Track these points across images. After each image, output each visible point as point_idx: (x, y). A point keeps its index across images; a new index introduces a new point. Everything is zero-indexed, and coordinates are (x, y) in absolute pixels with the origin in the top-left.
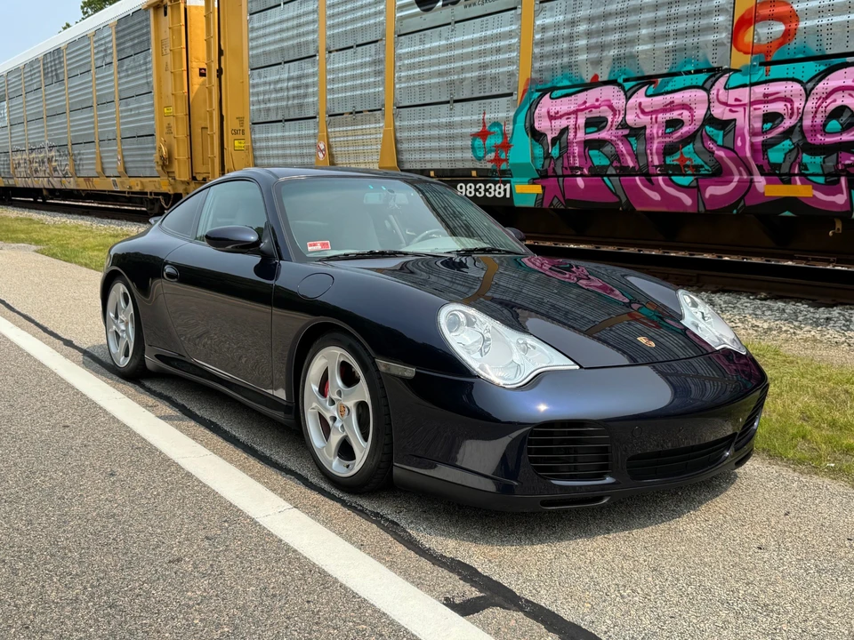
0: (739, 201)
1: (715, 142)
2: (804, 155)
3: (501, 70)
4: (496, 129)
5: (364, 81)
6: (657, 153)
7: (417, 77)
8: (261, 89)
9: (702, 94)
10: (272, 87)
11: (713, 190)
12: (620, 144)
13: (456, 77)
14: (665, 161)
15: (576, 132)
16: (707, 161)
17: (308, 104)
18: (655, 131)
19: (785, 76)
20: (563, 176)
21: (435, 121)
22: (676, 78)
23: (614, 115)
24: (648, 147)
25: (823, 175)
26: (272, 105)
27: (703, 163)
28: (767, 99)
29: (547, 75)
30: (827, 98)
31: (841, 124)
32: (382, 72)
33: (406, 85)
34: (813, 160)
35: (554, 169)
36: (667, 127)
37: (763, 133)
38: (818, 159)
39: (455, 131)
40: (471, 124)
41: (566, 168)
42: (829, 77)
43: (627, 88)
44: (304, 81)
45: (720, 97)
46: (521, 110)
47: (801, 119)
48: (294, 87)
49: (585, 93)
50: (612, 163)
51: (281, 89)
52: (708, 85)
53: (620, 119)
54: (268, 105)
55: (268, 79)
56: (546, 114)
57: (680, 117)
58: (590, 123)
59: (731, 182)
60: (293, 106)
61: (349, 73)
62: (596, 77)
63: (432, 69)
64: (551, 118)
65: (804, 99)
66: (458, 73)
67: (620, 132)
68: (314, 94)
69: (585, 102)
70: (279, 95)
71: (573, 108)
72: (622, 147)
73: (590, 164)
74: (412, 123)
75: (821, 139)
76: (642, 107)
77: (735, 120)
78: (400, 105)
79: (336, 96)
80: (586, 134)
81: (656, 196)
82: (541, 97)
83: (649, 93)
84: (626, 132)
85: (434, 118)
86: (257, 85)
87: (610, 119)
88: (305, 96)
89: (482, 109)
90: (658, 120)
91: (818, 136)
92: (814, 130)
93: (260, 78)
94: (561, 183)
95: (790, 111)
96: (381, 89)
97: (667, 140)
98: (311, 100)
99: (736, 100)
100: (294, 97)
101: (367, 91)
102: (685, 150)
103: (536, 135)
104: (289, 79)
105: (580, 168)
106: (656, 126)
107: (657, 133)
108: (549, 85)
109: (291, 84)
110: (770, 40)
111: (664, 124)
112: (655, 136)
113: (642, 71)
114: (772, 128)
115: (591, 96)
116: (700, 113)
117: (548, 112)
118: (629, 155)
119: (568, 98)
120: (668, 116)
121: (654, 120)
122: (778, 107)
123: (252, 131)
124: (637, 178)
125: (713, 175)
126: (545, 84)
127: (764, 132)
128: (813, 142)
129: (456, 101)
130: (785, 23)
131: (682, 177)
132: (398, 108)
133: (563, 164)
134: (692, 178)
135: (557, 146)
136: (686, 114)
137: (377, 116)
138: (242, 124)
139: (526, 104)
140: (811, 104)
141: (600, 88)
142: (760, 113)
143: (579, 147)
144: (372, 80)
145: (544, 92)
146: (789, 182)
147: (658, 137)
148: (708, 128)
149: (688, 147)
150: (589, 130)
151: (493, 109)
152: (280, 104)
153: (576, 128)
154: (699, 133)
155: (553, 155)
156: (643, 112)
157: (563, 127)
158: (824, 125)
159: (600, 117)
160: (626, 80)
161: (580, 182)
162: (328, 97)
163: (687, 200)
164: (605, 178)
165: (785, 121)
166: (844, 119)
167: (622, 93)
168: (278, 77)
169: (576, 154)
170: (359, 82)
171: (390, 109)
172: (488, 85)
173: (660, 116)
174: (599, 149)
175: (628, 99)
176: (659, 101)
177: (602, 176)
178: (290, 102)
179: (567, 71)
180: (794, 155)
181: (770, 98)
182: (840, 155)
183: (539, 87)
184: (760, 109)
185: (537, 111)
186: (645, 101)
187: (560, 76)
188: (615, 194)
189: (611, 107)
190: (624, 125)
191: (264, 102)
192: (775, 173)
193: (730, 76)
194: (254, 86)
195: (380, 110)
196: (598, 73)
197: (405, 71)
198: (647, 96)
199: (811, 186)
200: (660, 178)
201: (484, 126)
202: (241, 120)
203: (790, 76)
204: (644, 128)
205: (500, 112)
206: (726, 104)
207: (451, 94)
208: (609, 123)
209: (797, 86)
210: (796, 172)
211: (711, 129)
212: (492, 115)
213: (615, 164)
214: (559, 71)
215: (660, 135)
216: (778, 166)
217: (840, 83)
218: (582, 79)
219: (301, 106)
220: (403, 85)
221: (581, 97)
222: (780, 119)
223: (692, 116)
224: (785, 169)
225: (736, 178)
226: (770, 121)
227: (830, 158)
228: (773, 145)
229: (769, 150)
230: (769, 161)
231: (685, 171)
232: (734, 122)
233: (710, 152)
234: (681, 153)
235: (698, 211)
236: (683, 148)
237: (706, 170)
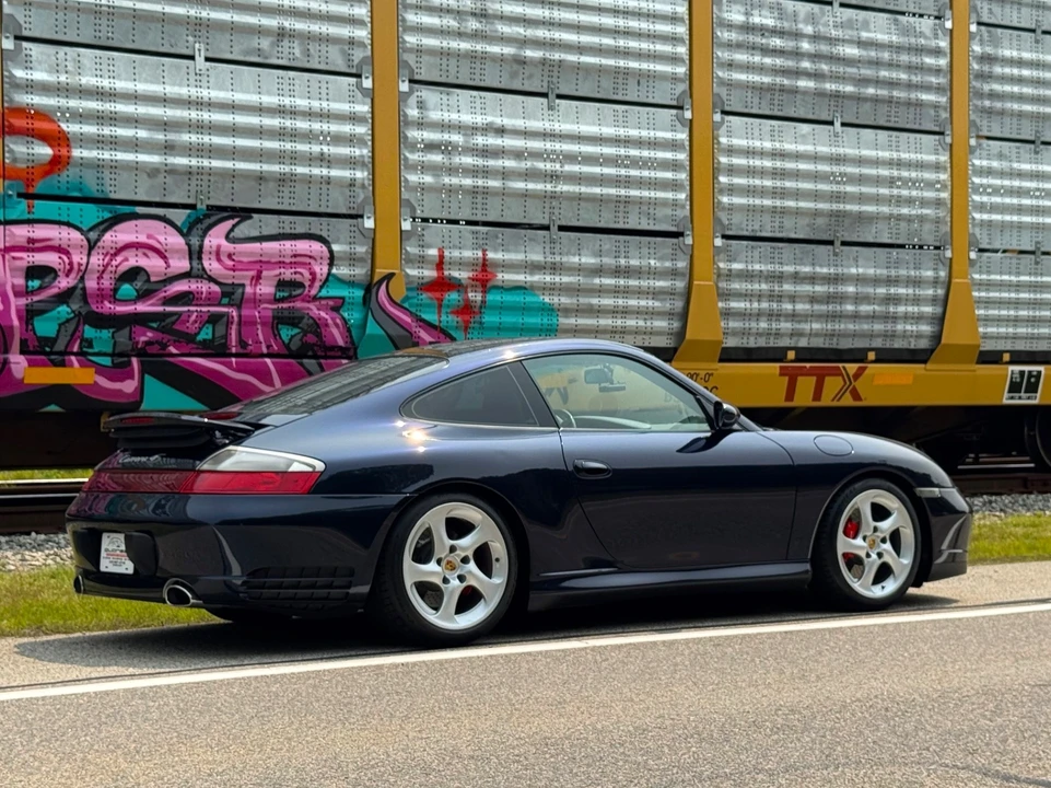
2: (87, 327)
19: (57, 218)
25: (112, 355)
28: (32, 245)
30: (116, 254)
31: (137, 290)
34: (98, 334)
38: (106, 334)
42: (116, 228)
47: (82, 278)
65: (86, 252)
75: (108, 307)
91: (106, 303)
92: (101, 295)
95: (68, 267)
110: (30, 164)
114: (41, 288)
122: (50, 259)
127: (28, 293)
128: (100, 310)
130: (51, 146)
140: (96, 260)
142: (24, 264)
146: (63, 364)
158: (115, 290)
165: (59, 279)
166: (139, 284)
180: (71, 327)
181: (37, 245)
182: (133, 329)
184: (21, 259)
192: (40, 350)
199: (94, 370)
203: (64, 219)
209: (76, 235)
210: (75, 349)
216: (51, 341)
217: (131, 238)
222: (53, 275)
224: (60, 346)
226: (38, 278)
227: (121, 332)
228: (42, 312)
229: (36, 319)
230: (35, 333)
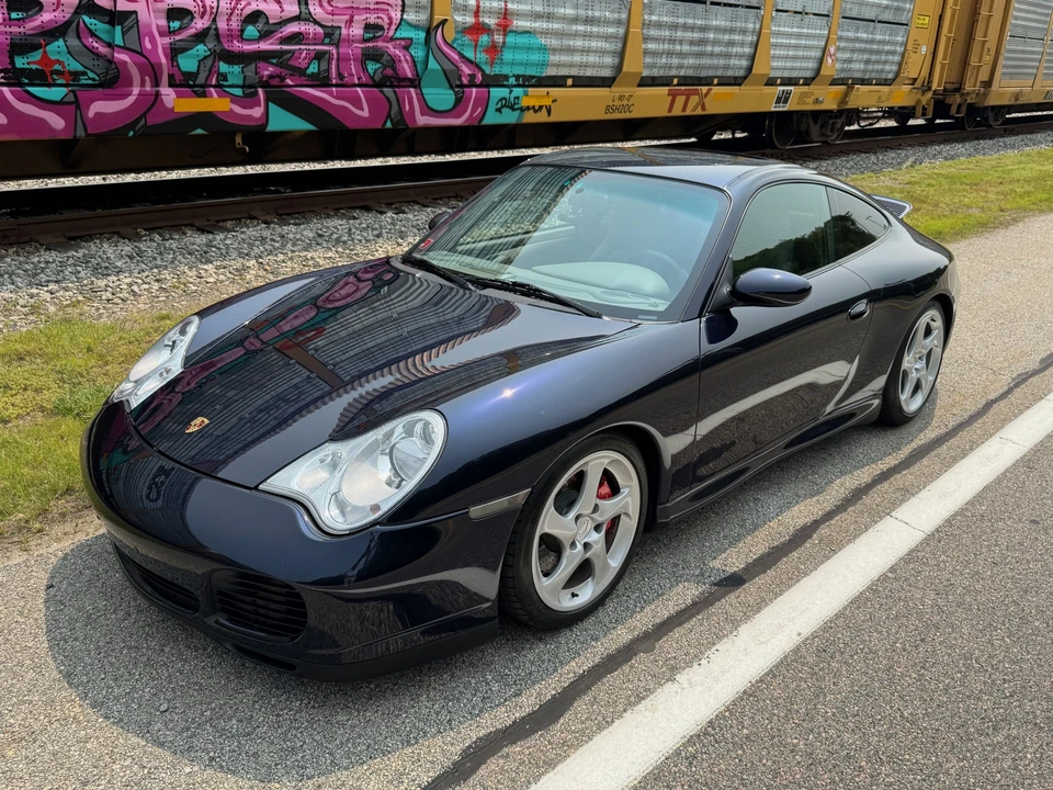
0: (139, 119)
2: (221, 63)
14: (12, 63)
16: (90, 65)
25: (242, 87)
27: (81, 68)
31: (259, 31)
34: (231, 70)
36: (10, 10)
37: (170, 33)
38: (237, 69)
47: (214, 20)
59: (130, 95)
75: (237, 46)
77: (136, 12)
91: (235, 42)
92: (231, 35)
95: (202, 10)
97: (15, 29)
102: (51, 48)
114: (181, 29)
122: (186, 2)
125: (101, 85)
128: (231, 48)
131: (46, 89)
134: (64, 90)
142: (165, 6)
146: (204, 95)
148: (86, 18)
149: (56, 43)
154: (74, 24)
158: (242, 31)
163: (57, 122)
165: (195, 20)
166: (260, 26)
180: (209, 63)
182: (258, 65)
192: (186, 83)
199: (229, 99)
200: (6, 90)
210: (214, 82)
211: (93, 21)
216: (194, 76)
222: (190, 17)
224: (201, 80)
225: (136, 90)
226: (177, 20)
227: (248, 68)
228: (183, 50)
229: (179, 56)
230: (180, 69)
231: (54, 80)
232: (134, 16)
233: (93, 53)
234: (45, 52)
235: (75, 136)
236: (47, 45)
237: (90, 78)
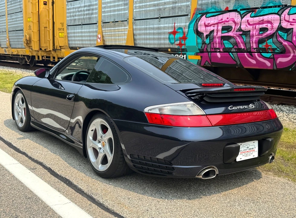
0: (293, 65)
1: (283, 38)
3: (183, 4)
4: (180, 31)
5: (119, 8)
6: (255, 43)
7: (144, 7)
8: (72, 10)
9: (277, 17)
10: (77, 10)
11: (280, 60)
12: (238, 38)
13: (162, 7)
14: (259, 46)
15: (217, 33)
16: (279, 46)
17: (93, 18)
18: (254, 33)
20: (211, 52)
21: (152, 26)
22: (265, 9)
23: (236, 25)
24: (251, 40)
26: (77, 18)
27: (277, 48)
29: (204, 7)
32: (127, 4)
33: (138, 10)
35: (206, 48)
36: (260, 31)
39: (161, 31)
40: (168, 28)
41: (212, 49)
43: (241, 14)
44: (92, 7)
45: (285, 18)
46: (192, 22)
48: (87, 10)
49: (222, 15)
50: (234, 46)
51: (81, 11)
52: (280, 13)
53: (238, 27)
54: (75, 18)
55: (75, 6)
56: (204, 24)
57: (266, 27)
58: (223, 29)
59: (290, 56)
60: (86, 18)
61: (112, 4)
62: (227, 8)
63: (151, 3)
64: (206, 26)
66: (163, 5)
67: (238, 33)
68: (96, 13)
69: (222, 19)
70: (80, 13)
71: (216, 22)
72: (239, 40)
73: (223, 47)
74: (141, 27)
76: (249, 22)
77: (293, 29)
78: (136, 19)
79: (106, 14)
80: (222, 33)
81: (254, 62)
82: (201, 16)
83: (252, 16)
84: (241, 33)
85: (151, 25)
86: (70, 9)
87: (233, 27)
88: (92, 14)
89: (174, 21)
90: (256, 28)
93: (71, 6)
94: (210, 55)
96: (127, 12)
97: (260, 37)
98: (95, 16)
99: (294, 20)
100: (87, 14)
101: (120, 12)
102: (268, 41)
103: (199, 33)
104: (85, 7)
105: (219, 49)
106: (255, 30)
107: (256, 34)
108: (205, 11)
109: (85, 8)
111: (259, 30)
112: (255, 35)
113: (249, 6)
115: (225, 17)
116: (276, 25)
117: (205, 23)
118: (242, 43)
119: (214, 17)
120: (261, 26)
121: (254, 28)
123: (68, 29)
124: (245, 53)
125: (281, 53)
126: (204, 11)
129: (161, 18)
131: (266, 54)
132: (135, 20)
133: (211, 46)
134: (271, 54)
135: (208, 38)
136: (269, 25)
137: (125, 23)
138: (63, 26)
139: (194, 20)
141: (229, 13)
143: (219, 39)
144: (123, 7)
145: (203, 15)
147: (256, 35)
148: (279, 32)
149: (270, 40)
150: (223, 32)
151: (179, 22)
152: (80, 17)
153: (217, 31)
154: (276, 33)
155: (206, 42)
156: (249, 24)
157: (211, 30)
159: (229, 26)
160: (241, 10)
161: (219, 55)
162: (103, 15)
163: (268, 64)
164: (230, 53)
167: (239, 15)
168: (79, 5)
169: (217, 43)
170: (117, 8)
171: (131, 20)
172: (177, 11)
173: (257, 26)
174: (228, 40)
175: (242, 18)
176: (257, 19)
177: (229, 52)
178: (85, 17)
179: (214, 5)
183: (201, 12)
185: (199, 23)
186: (251, 20)
187: (210, 8)
188: (235, 60)
189: (234, 22)
190: (240, 30)
191: (73, 16)
193: (291, 9)
194: (68, 9)
195: (127, 21)
196: (228, 6)
197: (138, 4)
198: (251, 17)
200: (256, 54)
201: (175, 29)
202: (62, 24)
204: (250, 31)
205: (182, 23)
206: (288, 21)
207: (160, 14)
208: (233, 29)
211: (281, 32)
212: (179, 24)
213: (235, 47)
214: (210, 5)
215: (257, 34)
218: (221, 9)
219: (90, 18)
220: (137, 10)
221: (220, 17)
223: (272, 26)
225: (292, 55)
231: (268, 51)
232: (292, 30)
233: (280, 43)
234: (267, 43)
235: (273, 69)
236: (267, 40)
237: (278, 51)
